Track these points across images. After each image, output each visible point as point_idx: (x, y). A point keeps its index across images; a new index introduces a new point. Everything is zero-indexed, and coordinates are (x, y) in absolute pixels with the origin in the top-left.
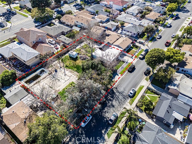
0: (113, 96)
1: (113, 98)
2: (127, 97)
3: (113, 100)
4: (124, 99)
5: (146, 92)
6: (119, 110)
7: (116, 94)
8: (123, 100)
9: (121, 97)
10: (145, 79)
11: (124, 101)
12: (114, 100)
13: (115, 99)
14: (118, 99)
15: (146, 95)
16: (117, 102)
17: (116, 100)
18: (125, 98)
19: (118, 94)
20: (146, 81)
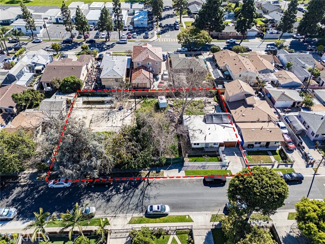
0: (130, 189)
1: (124, 192)
2: (144, 209)
3: (120, 193)
4: (134, 208)
5: (179, 232)
6: (107, 212)
7: (137, 191)
8: (131, 206)
9: (135, 200)
10: (213, 215)
11: (132, 209)
12: (121, 195)
13: (125, 195)
14: (127, 199)
15: (171, 237)
16: (121, 201)
17: (123, 197)
18: (137, 207)
19: (140, 193)
20: (209, 218)
